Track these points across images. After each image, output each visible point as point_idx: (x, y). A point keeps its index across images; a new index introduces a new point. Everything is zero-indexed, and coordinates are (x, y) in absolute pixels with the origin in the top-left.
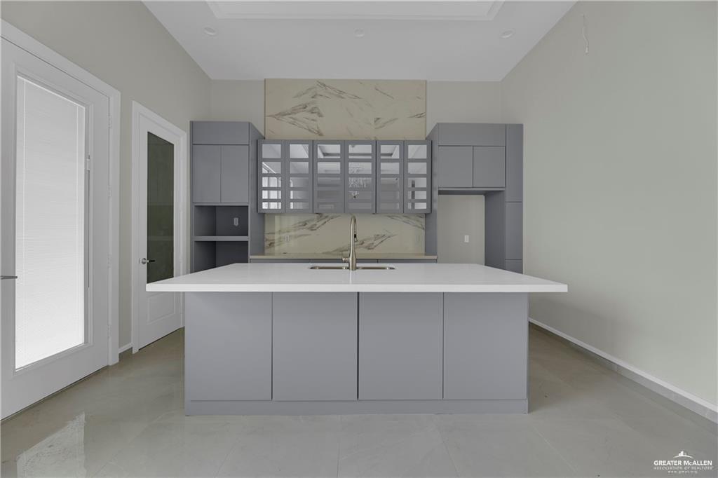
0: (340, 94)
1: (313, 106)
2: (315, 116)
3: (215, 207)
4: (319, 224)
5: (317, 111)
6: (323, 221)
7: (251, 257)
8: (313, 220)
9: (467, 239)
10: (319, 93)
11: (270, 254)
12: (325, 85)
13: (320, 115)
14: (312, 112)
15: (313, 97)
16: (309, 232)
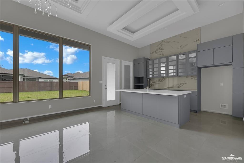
0: (169, 42)
1: (161, 48)
2: (162, 50)
3: (140, 77)
4: (163, 80)
5: (162, 49)
6: (164, 79)
7: (144, 88)
8: (161, 79)
9: (222, 84)
10: (163, 44)
11: (151, 88)
12: (164, 41)
13: (163, 50)
14: (161, 49)
15: (161, 45)
16: (160, 82)
